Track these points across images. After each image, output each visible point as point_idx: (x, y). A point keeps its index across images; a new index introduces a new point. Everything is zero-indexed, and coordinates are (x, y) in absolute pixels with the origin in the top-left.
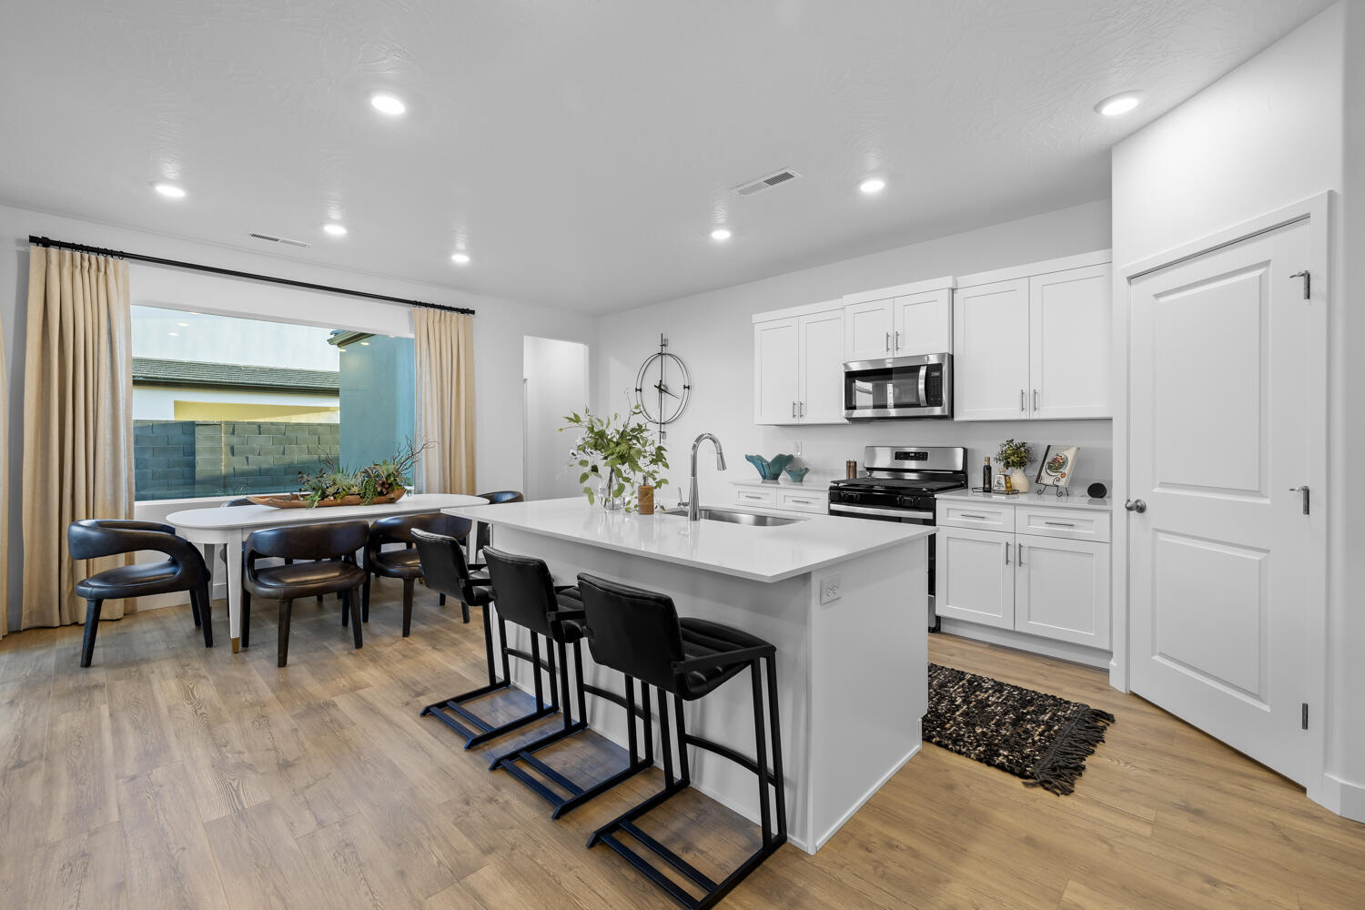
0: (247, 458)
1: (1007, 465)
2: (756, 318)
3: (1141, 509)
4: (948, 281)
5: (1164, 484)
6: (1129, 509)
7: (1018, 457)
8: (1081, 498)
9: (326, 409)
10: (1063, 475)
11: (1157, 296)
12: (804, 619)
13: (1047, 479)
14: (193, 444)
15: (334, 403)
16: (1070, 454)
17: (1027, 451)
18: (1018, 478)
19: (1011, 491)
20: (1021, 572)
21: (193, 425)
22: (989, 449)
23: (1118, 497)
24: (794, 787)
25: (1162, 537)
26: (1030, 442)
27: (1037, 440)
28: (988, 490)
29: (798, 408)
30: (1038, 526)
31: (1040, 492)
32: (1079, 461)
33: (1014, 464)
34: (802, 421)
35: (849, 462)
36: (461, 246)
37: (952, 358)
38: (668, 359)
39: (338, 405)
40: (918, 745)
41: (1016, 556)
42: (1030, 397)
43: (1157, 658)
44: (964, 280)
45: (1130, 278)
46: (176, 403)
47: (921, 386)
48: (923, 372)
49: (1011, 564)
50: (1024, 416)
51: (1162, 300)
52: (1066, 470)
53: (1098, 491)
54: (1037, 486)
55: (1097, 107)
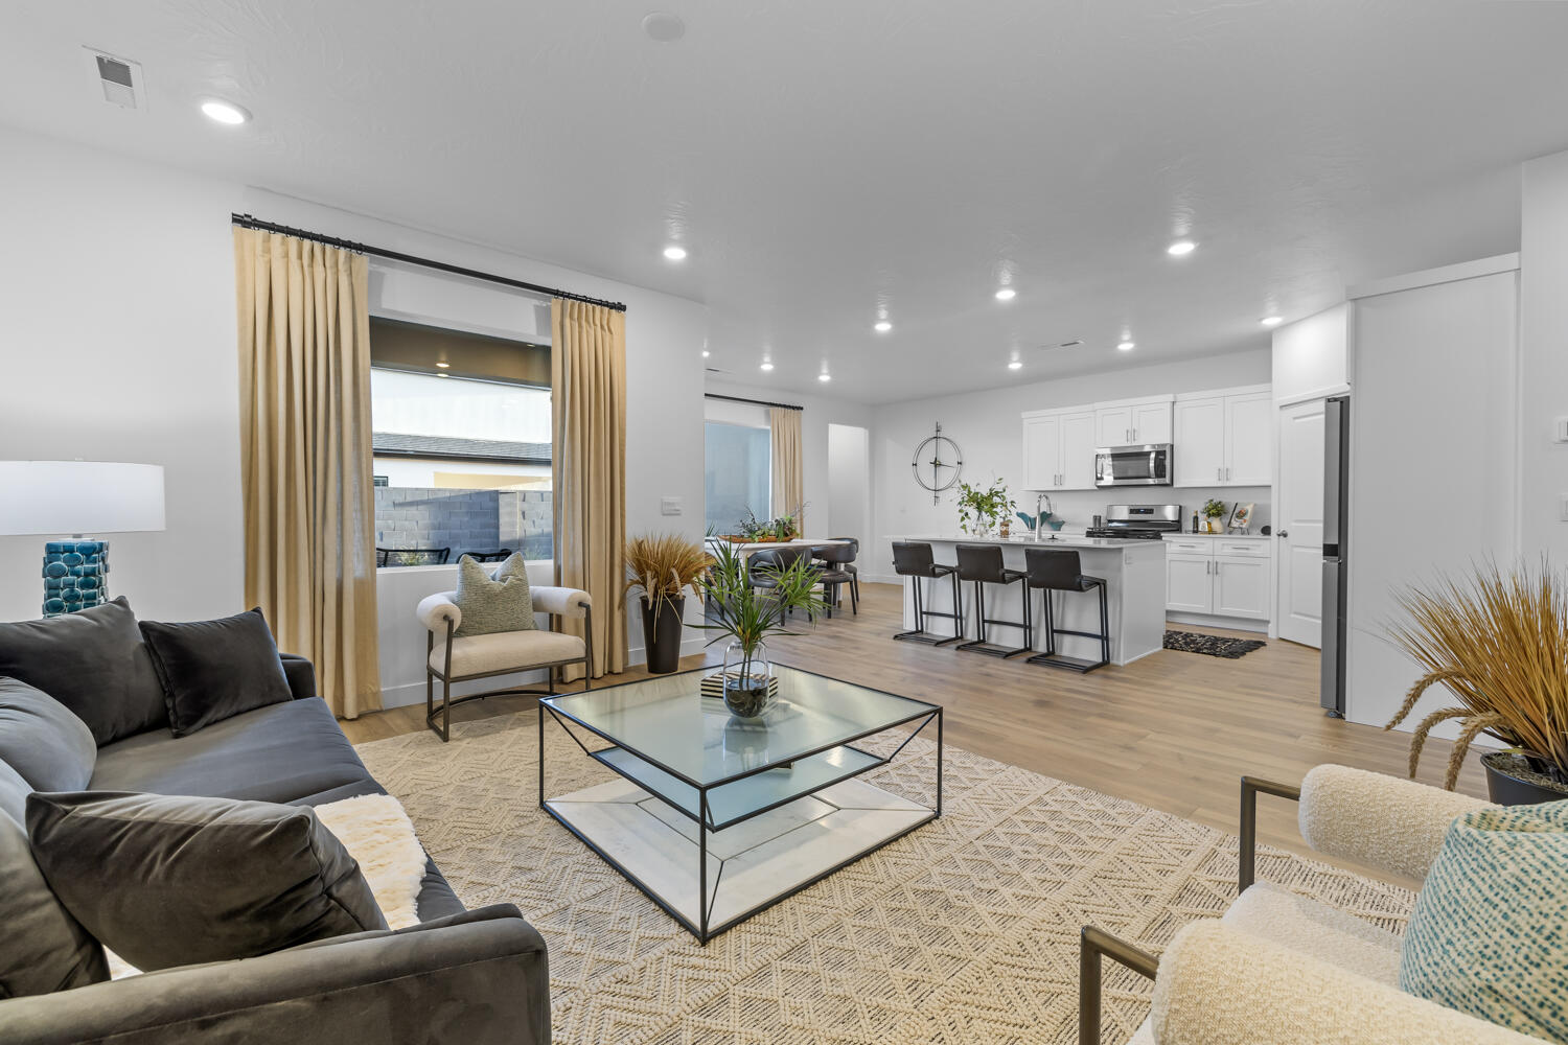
0: (534, 522)
1: (1209, 516)
2: (1024, 415)
3: (1285, 535)
4: (1170, 397)
5: (1297, 521)
6: (1279, 535)
7: (1216, 510)
8: (1257, 533)
9: (539, 479)
10: (1245, 521)
11: (1295, 418)
12: (1119, 569)
13: (1235, 524)
14: (497, 510)
15: (546, 473)
16: (1249, 508)
17: (1223, 506)
18: (1216, 524)
19: (1211, 532)
20: (1217, 578)
21: (497, 493)
22: (1196, 506)
23: (1274, 531)
24: (1114, 640)
25: (1296, 550)
26: (1224, 501)
27: (1228, 499)
28: (1196, 531)
29: (1058, 479)
30: (1228, 550)
31: (1230, 533)
32: (1255, 513)
33: (1214, 515)
34: (1061, 488)
35: (1095, 517)
36: (825, 370)
37: (1172, 446)
38: (941, 441)
39: (551, 475)
40: (1161, 648)
41: (1214, 569)
42: (1224, 473)
43: (1293, 616)
44: (1180, 397)
45: (1281, 407)
46: (435, 473)
47: (1152, 464)
48: (1153, 456)
49: (1211, 575)
50: (1220, 484)
51: (1297, 421)
52: (1247, 518)
53: (1266, 531)
54: (1229, 529)
55: (1261, 320)
